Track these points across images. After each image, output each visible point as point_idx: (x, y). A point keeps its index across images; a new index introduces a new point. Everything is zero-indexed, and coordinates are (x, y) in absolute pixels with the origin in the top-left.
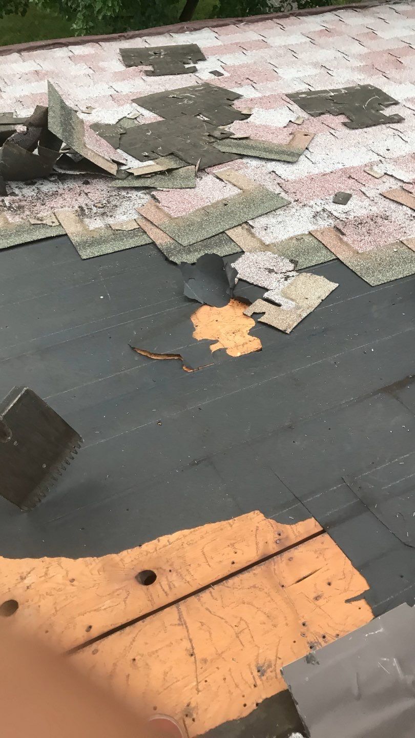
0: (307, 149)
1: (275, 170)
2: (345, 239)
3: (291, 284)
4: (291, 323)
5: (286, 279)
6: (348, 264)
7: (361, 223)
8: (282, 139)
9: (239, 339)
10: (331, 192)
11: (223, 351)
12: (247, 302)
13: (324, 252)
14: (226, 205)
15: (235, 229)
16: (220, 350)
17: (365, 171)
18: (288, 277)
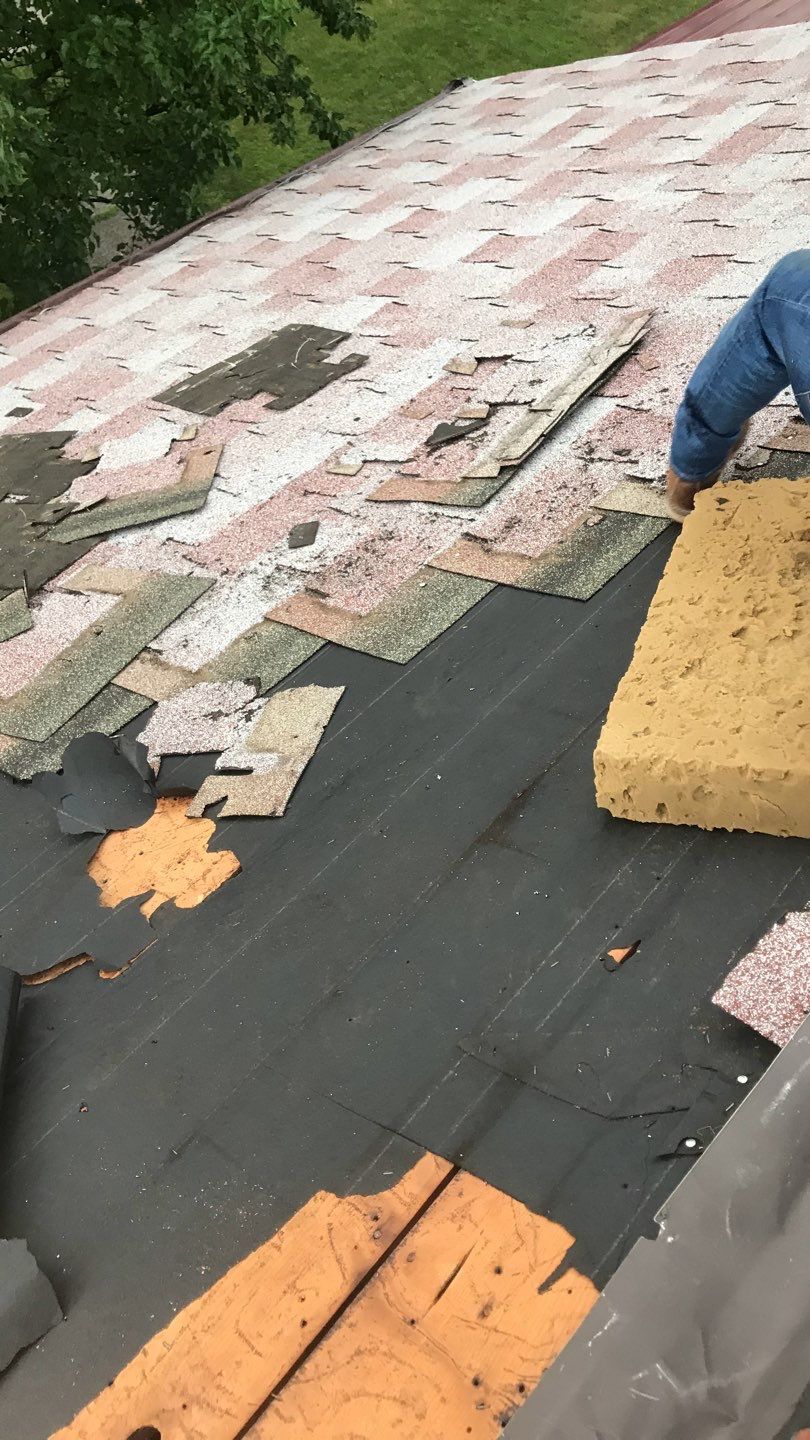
0: (216, 475)
1: (171, 536)
2: (330, 602)
3: (261, 723)
4: (280, 794)
5: (248, 719)
6: (351, 644)
7: (350, 565)
8: (168, 477)
9: (193, 869)
10: (281, 532)
11: (168, 907)
12: (187, 793)
13: (301, 640)
14: (98, 634)
15: (129, 669)
16: (161, 907)
17: (329, 473)
18: (251, 712)
